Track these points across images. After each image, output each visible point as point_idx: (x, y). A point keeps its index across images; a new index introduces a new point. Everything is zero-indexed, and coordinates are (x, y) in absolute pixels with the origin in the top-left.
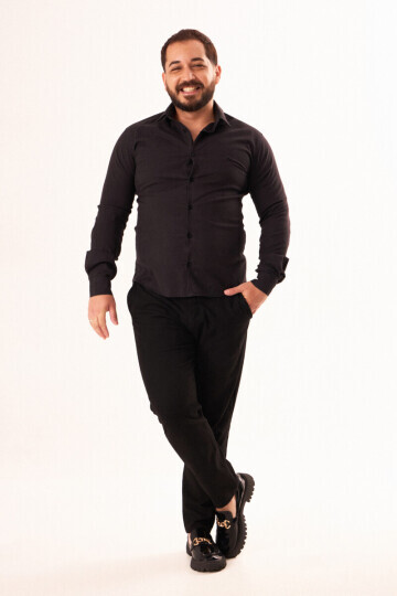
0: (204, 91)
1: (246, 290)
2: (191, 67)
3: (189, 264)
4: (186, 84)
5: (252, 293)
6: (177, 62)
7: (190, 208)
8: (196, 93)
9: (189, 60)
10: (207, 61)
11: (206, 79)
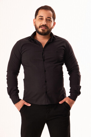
0: (48, 30)
1: (67, 100)
2: (46, 20)
3: (46, 92)
4: (43, 26)
5: (69, 101)
6: (42, 17)
7: (45, 71)
8: (45, 29)
9: (46, 17)
10: (52, 20)
11: (50, 26)
